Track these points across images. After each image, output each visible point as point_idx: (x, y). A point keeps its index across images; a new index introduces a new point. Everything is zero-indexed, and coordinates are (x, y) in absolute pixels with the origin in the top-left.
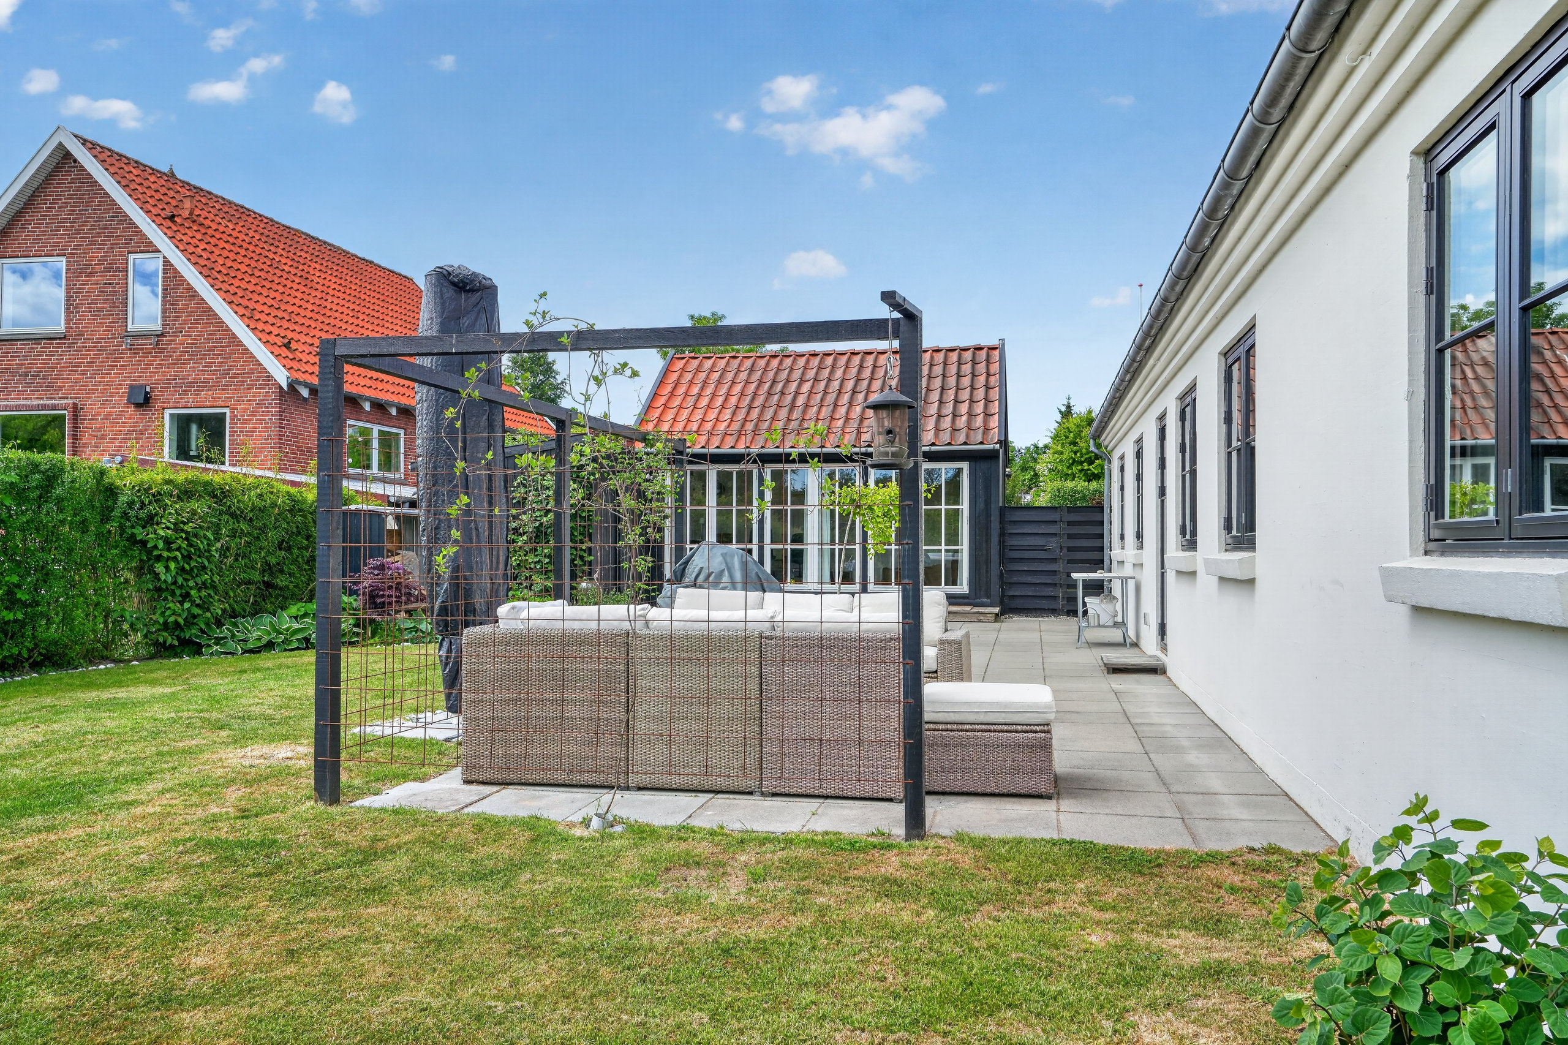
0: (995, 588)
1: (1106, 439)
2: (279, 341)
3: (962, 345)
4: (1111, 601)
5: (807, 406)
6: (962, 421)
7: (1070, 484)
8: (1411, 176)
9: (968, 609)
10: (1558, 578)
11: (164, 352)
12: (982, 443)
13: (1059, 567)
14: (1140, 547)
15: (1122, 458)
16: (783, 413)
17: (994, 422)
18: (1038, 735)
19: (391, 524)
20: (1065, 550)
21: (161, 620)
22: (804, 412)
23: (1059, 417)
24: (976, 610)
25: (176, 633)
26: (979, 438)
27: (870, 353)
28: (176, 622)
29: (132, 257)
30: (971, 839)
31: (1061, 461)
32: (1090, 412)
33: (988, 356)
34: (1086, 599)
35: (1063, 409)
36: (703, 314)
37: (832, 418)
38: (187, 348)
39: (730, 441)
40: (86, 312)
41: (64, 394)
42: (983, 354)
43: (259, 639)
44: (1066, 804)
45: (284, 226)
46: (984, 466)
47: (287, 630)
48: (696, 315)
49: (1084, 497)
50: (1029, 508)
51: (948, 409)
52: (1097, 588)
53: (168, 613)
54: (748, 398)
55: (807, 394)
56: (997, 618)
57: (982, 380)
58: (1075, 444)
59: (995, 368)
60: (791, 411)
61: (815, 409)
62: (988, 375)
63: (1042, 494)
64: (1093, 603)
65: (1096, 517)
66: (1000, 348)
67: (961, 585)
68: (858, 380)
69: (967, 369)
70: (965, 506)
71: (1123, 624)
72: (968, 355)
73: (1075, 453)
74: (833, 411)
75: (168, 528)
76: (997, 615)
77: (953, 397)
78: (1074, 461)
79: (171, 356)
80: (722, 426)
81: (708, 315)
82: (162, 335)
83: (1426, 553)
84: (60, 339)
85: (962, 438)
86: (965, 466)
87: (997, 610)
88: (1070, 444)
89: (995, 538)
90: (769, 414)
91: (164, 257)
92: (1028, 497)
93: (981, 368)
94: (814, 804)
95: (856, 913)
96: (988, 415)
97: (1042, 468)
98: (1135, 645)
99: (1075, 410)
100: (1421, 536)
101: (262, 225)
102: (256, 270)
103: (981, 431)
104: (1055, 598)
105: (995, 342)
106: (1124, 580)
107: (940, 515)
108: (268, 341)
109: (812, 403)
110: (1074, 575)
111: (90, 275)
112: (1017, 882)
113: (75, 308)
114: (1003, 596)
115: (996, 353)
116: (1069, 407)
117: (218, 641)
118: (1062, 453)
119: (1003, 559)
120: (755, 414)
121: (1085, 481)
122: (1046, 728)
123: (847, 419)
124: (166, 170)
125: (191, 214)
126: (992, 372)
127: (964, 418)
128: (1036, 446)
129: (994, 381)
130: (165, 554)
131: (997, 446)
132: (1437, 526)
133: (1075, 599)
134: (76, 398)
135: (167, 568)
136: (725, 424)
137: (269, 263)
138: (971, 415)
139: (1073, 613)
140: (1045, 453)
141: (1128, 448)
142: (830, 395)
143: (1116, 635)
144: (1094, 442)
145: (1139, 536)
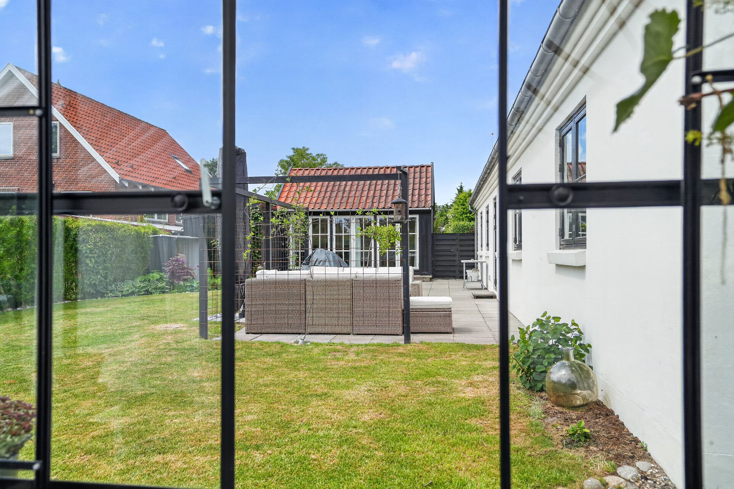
0: (430, 268)
1: (476, 205)
2: (114, 161)
3: (416, 165)
4: (476, 271)
5: (350, 191)
6: (416, 198)
7: (462, 223)
8: (556, 136)
9: (419, 276)
10: (575, 254)
11: (60, 166)
12: (424, 207)
13: (457, 258)
14: (488, 250)
15: (481, 213)
16: (340, 194)
17: (429, 198)
18: (447, 312)
20: (459, 251)
21: (88, 283)
22: (349, 193)
23: (457, 192)
24: (422, 276)
25: (94, 288)
26: (423, 205)
27: (377, 168)
28: (95, 283)
30: (425, 343)
31: (458, 212)
32: (470, 190)
33: (426, 170)
34: (467, 271)
35: (459, 188)
36: (299, 147)
37: (361, 196)
38: (71, 164)
39: (318, 206)
40: (23, 147)
41: (13, 184)
42: (424, 169)
43: (128, 291)
44: (456, 335)
45: (108, 107)
46: (425, 216)
47: (139, 286)
48: (295, 148)
49: (468, 229)
50: (443, 234)
51: (410, 192)
52: (471, 266)
53: (91, 280)
54: (325, 188)
55: (350, 186)
56: (431, 280)
57: (424, 180)
58: (464, 205)
59: (429, 175)
60: (343, 193)
61: (354, 192)
62: (427, 178)
63: (450, 227)
64: (469, 272)
65: (472, 238)
66: (431, 166)
67: (416, 266)
69: (417, 175)
70: (417, 234)
71: (481, 281)
72: (418, 169)
73: (464, 209)
74: (362, 193)
75: (91, 245)
76: (431, 278)
77: (412, 187)
78: (463, 212)
79: (64, 168)
80: (314, 200)
81: (301, 148)
82: (60, 158)
83: (560, 249)
84: (11, 159)
85: (416, 205)
86: (417, 216)
87: (431, 276)
88: (461, 205)
89: (430, 247)
90: (334, 194)
91: (60, 123)
92: (444, 228)
93: (424, 175)
94: (372, 337)
95: (392, 360)
96: (426, 195)
97: (449, 215)
98: (486, 289)
99: (464, 189)
100: (559, 243)
101: (99, 107)
102: (99, 128)
103: (424, 202)
104: (455, 271)
105: (429, 164)
106: (482, 263)
108: (109, 161)
109: (352, 189)
110: (462, 261)
112: (440, 352)
113: (18, 145)
114: (433, 270)
115: (430, 168)
116: (461, 187)
117: (111, 291)
118: (458, 209)
119: (433, 255)
120: (328, 194)
121: (468, 221)
122: (449, 310)
123: (367, 197)
125: (69, 103)
126: (428, 177)
127: (417, 196)
128: (447, 205)
129: (429, 180)
130: (90, 255)
131: (431, 208)
132: (563, 241)
133: (463, 272)
134: (19, 186)
135: (91, 261)
136: (316, 199)
137: (104, 125)
138: (419, 195)
139: (462, 277)
140: (451, 208)
141: (483, 210)
143: (479, 285)
144: (471, 205)
145: (488, 245)
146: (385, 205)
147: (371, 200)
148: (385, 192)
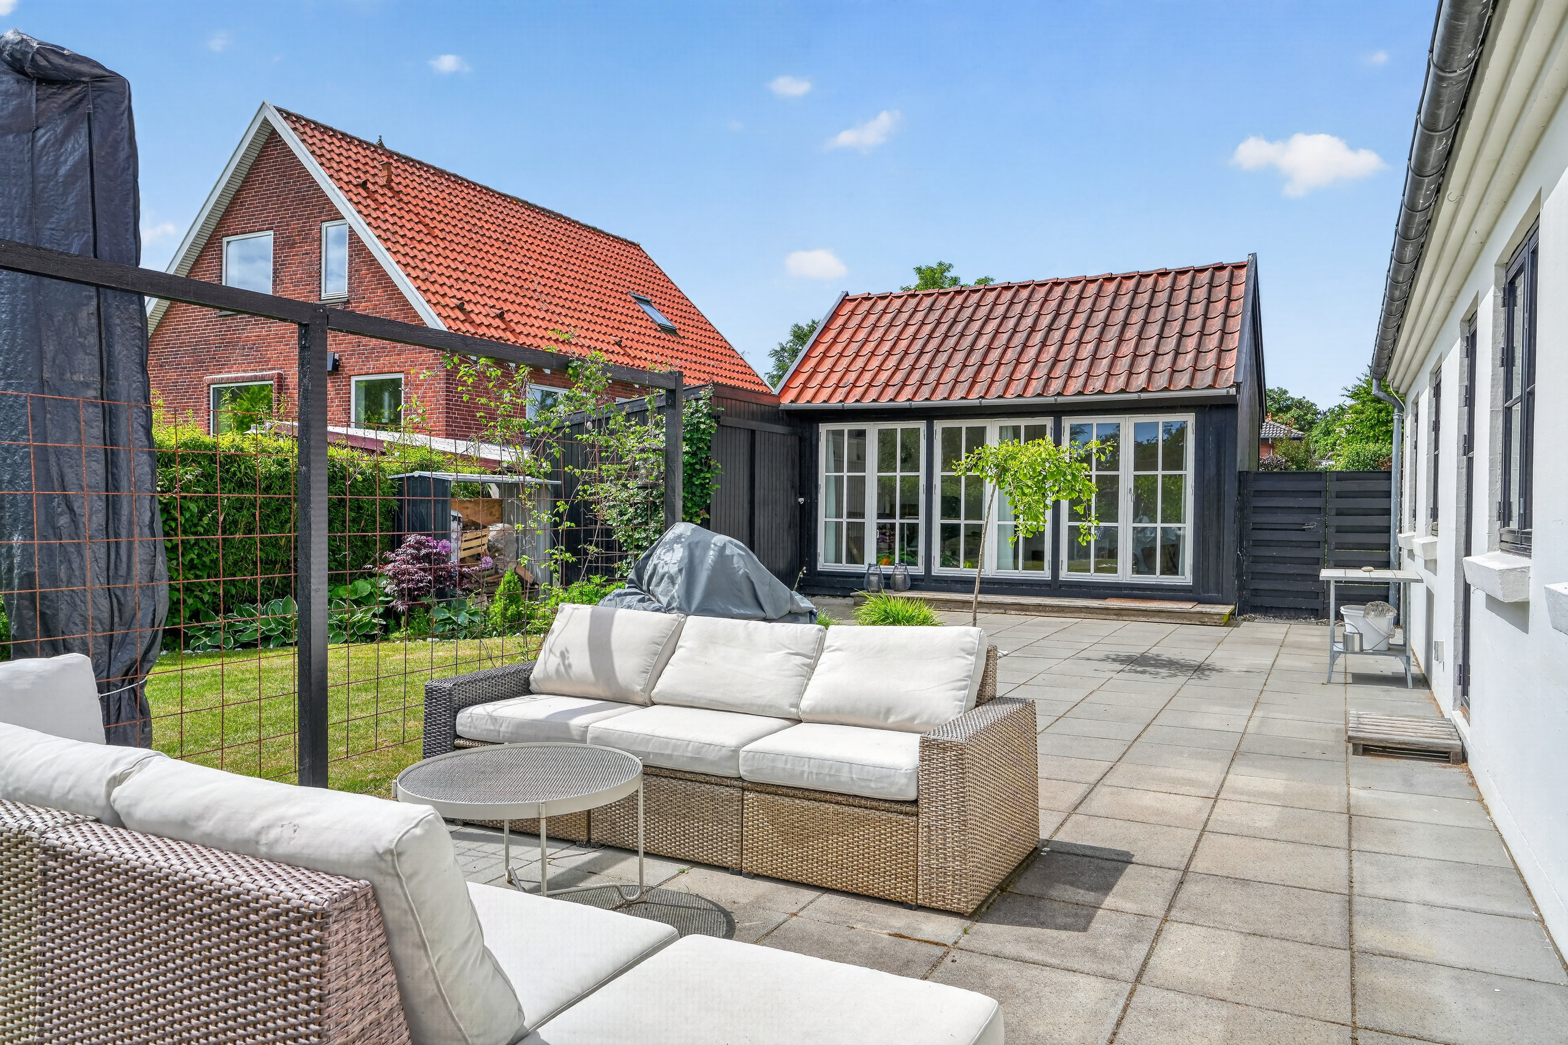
0: (1230, 582)
1: (1395, 378)
2: (453, 302)
3: (1198, 265)
6: (1185, 362)
9: (1187, 606)
12: (1211, 388)
13: (1324, 553)
14: (1435, 531)
15: (1416, 402)
17: (1231, 359)
19: (495, 493)
20: (1332, 531)
24: (1200, 608)
26: (1208, 382)
29: (325, 225)
33: (1232, 276)
34: (1343, 610)
36: (931, 265)
37: (1018, 362)
40: (288, 283)
41: (272, 365)
42: (1224, 275)
43: (257, 630)
46: (1216, 417)
48: (923, 268)
51: (1170, 345)
56: (1230, 621)
57: (1219, 307)
59: (1242, 290)
61: (999, 351)
62: (1229, 300)
65: (1379, 485)
66: (1251, 265)
67: (1183, 574)
68: (1057, 315)
69: (1200, 294)
70: (1189, 472)
72: (1205, 277)
76: (1230, 616)
77: (1177, 330)
85: (1184, 381)
86: (1189, 419)
87: (1227, 609)
89: (1231, 514)
90: (942, 359)
91: (348, 223)
93: (1220, 292)
96: (1222, 351)
101: (473, 193)
103: (1211, 371)
105: (1243, 258)
107: (1156, 481)
108: (439, 304)
110: (1326, 573)
111: (292, 246)
113: (281, 280)
114: (1241, 588)
115: (1244, 272)
117: (209, 631)
119: (1243, 541)
123: (1036, 363)
124: (375, 142)
125: (389, 181)
126: (1234, 297)
127: (1190, 356)
129: (1236, 307)
131: (1243, 393)
134: (283, 370)
138: (1200, 351)
142: (1019, 334)
144: (1379, 380)
145: (1434, 514)
146: (1085, 385)
147: (1046, 371)
148: (1090, 347)
